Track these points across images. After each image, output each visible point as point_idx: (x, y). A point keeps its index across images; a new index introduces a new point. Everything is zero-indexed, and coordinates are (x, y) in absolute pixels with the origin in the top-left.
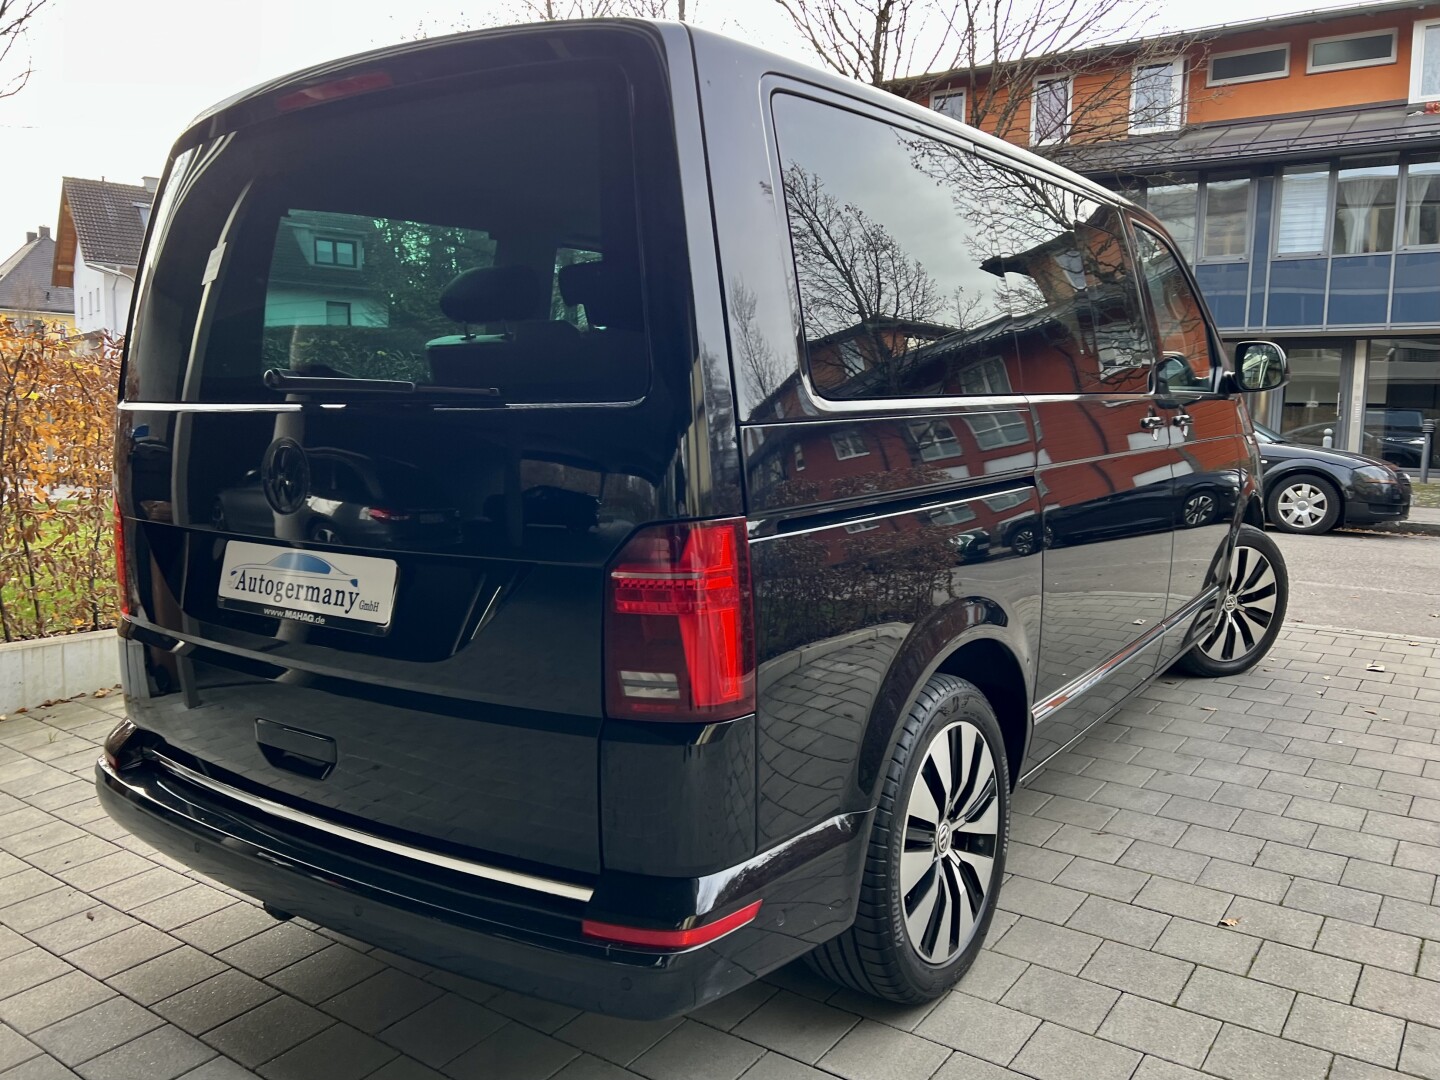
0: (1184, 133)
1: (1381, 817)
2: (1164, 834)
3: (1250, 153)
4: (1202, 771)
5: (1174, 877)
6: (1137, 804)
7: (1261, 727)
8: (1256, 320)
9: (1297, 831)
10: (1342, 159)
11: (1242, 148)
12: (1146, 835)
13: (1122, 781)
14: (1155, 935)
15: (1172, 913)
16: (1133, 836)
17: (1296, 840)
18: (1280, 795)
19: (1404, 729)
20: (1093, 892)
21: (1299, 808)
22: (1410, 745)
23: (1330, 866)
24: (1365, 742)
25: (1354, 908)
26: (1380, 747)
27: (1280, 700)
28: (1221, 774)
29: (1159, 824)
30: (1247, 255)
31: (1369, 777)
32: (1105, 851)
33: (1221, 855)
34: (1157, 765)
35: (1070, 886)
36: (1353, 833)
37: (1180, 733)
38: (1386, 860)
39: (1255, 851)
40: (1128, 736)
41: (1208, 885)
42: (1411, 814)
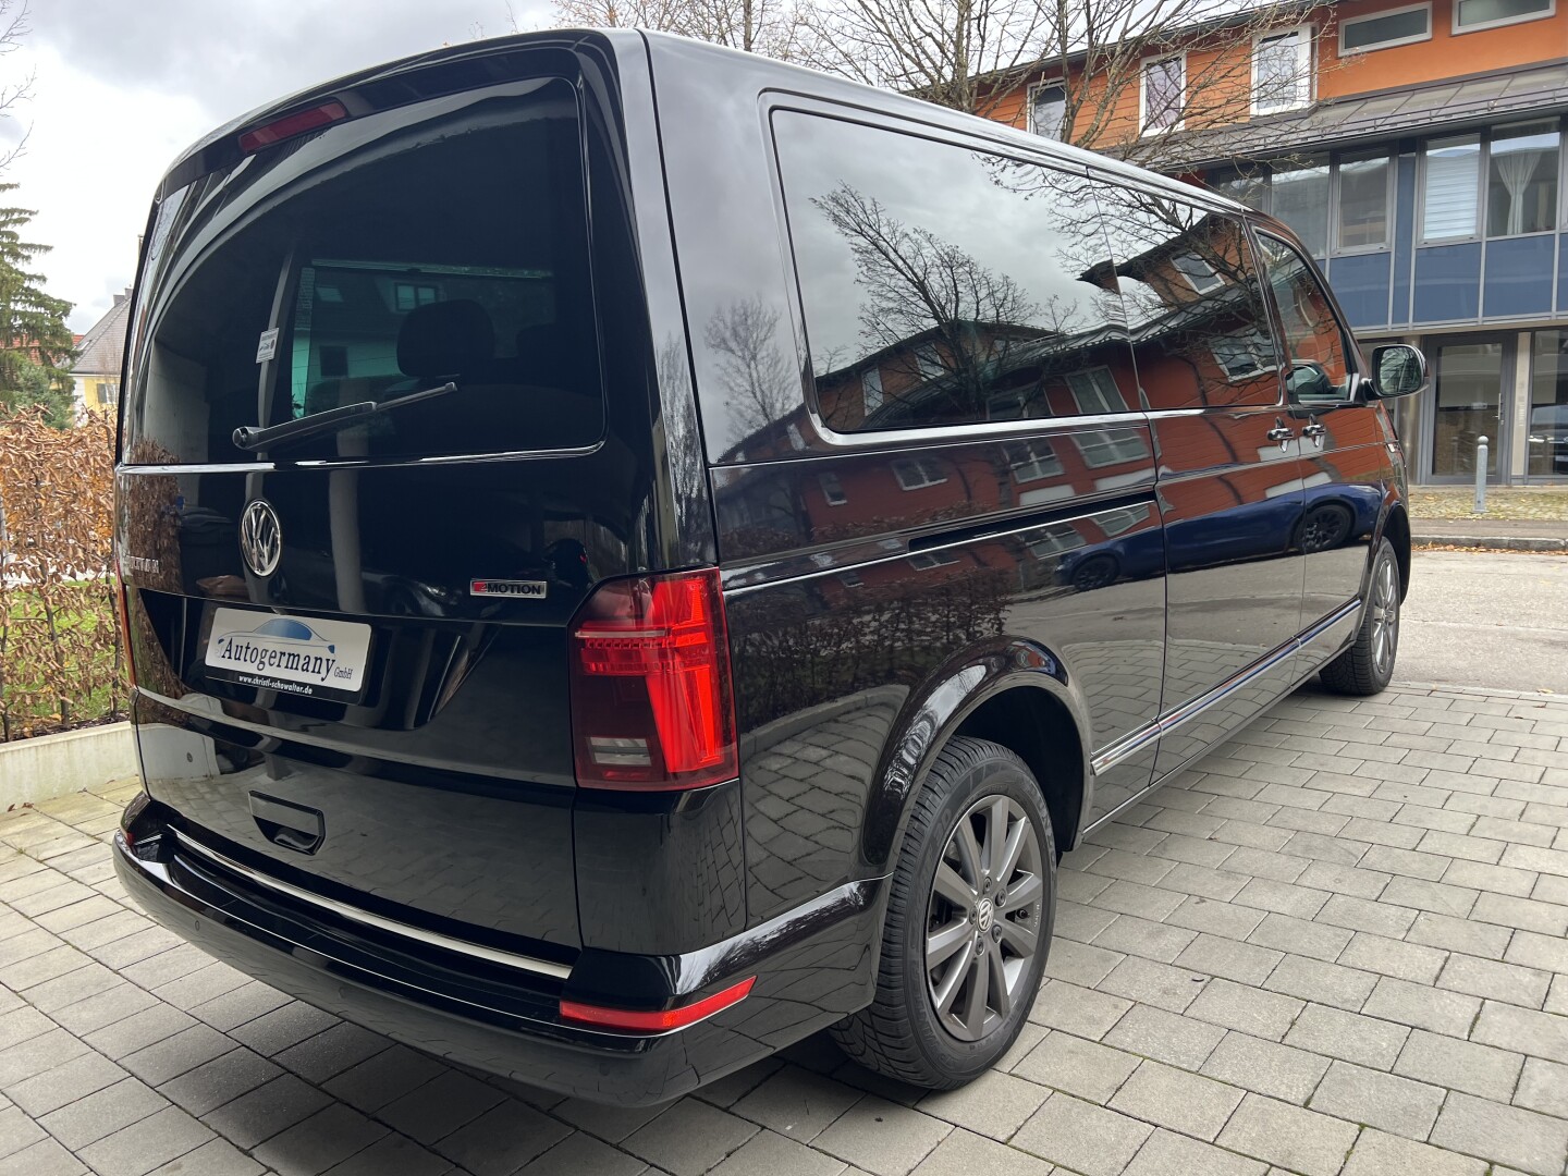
0: (1314, 110)
1: (1468, 961)
2: (1175, 994)
3: (1388, 127)
4: (1247, 897)
5: (1173, 1062)
6: (1150, 948)
7: (1333, 829)
8: (1400, 316)
9: (1352, 987)
10: (1494, 128)
11: (1379, 122)
12: (1151, 995)
13: (1140, 913)
14: (1124, 1159)
15: (1156, 1122)
16: (1134, 997)
17: (1346, 1001)
18: (1339, 931)
19: (1516, 827)
20: (1060, 1087)
21: (1361, 954)
22: (1521, 850)
23: (1385, 1040)
24: (1466, 849)
25: (1404, 1109)
26: (1483, 855)
27: (1367, 789)
28: (1269, 900)
29: (1173, 976)
30: (1389, 244)
31: (1459, 902)
32: (1092, 1021)
33: (1242, 1026)
34: (1191, 888)
35: (1030, 1078)
36: (1423, 988)
37: (1229, 840)
38: (1463, 1031)
39: (1289, 1019)
40: (1163, 846)
41: (1215, 1075)
42: (1507, 958)
